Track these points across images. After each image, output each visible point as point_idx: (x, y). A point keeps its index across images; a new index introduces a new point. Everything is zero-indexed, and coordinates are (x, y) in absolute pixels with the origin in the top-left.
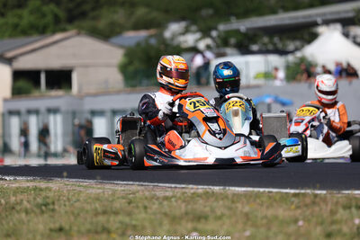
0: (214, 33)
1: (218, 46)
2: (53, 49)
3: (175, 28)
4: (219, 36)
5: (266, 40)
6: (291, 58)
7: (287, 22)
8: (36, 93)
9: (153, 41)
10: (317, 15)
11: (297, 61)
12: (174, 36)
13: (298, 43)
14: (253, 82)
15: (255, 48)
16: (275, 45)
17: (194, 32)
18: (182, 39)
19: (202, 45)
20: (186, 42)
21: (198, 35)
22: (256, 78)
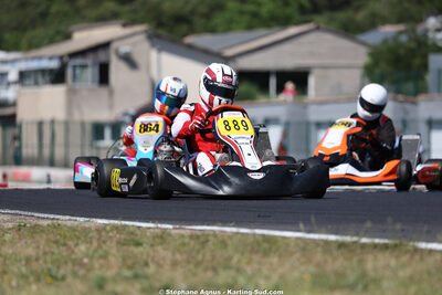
2: (286, 47)
9: (404, 38)
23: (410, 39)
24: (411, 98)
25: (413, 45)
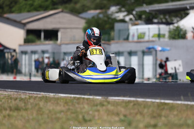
0: (134, 13)
1: (136, 20)
2: (48, 19)
3: (113, 9)
4: (136, 14)
5: (162, 16)
6: (171, 27)
7: (171, 7)
8: (38, 42)
9: (101, 16)
10: (187, 4)
11: (175, 28)
12: (113, 13)
13: (178, 19)
14: (151, 39)
15: (156, 21)
16: (166, 19)
17: (124, 12)
18: (117, 15)
19: (127, 19)
20: (119, 17)
21: (125, 13)
22: (153, 37)
23: (104, 16)
24: (107, 42)
25: (106, 19)
